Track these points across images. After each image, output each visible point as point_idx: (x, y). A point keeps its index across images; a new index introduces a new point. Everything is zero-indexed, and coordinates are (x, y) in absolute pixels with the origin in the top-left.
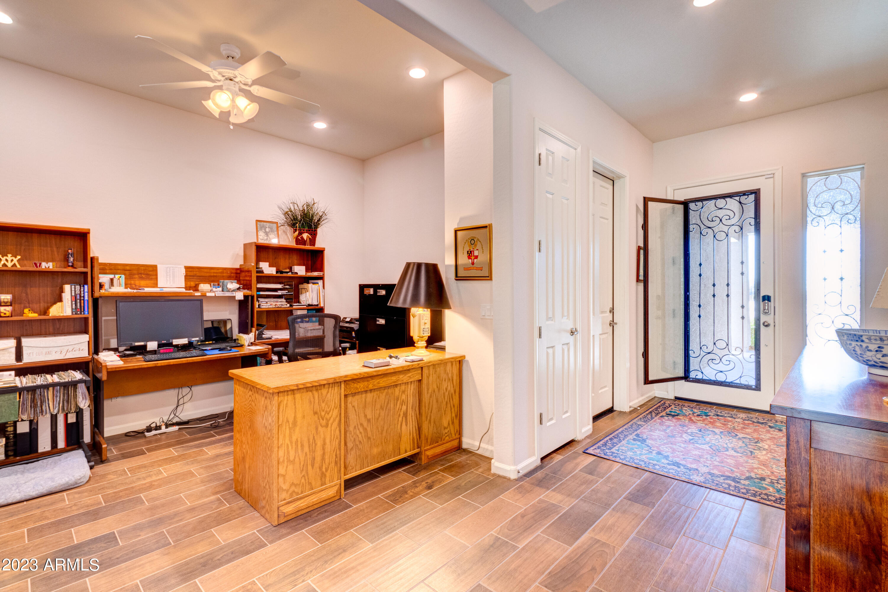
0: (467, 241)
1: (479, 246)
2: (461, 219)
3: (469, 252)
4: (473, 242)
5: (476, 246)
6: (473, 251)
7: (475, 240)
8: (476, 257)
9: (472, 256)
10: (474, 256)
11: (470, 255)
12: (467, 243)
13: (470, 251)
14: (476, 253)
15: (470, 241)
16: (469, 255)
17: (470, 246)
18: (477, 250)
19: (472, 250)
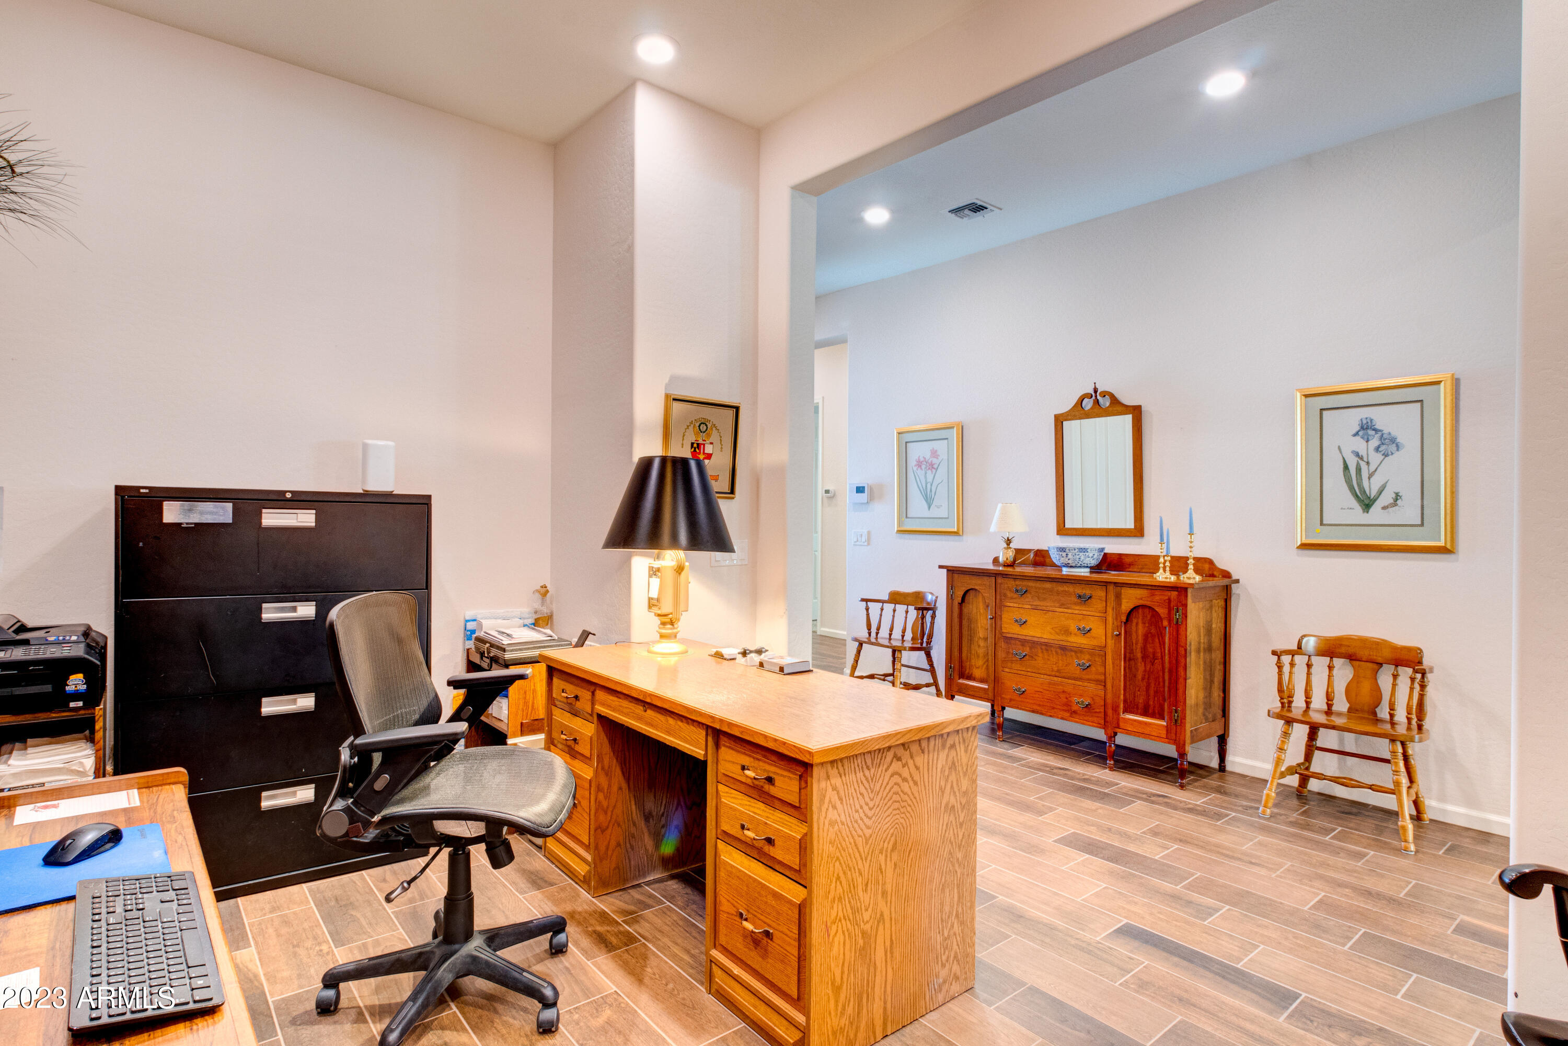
0: (691, 423)
1: (714, 437)
2: (674, 379)
3: (695, 445)
4: (705, 427)
5: (709, 436)
6: (704, 445)
7: (709, 426)
8: (709, 456)
9: (699, 453)
10: (704, 453)
11: (697, 450)
12: (691, 428)
13: (698, 444)
14: (709, 449)
15: (697, 425)
16: (695, 450)
17: (696, 434)
18: (711, 443)
19: (700, 441)
